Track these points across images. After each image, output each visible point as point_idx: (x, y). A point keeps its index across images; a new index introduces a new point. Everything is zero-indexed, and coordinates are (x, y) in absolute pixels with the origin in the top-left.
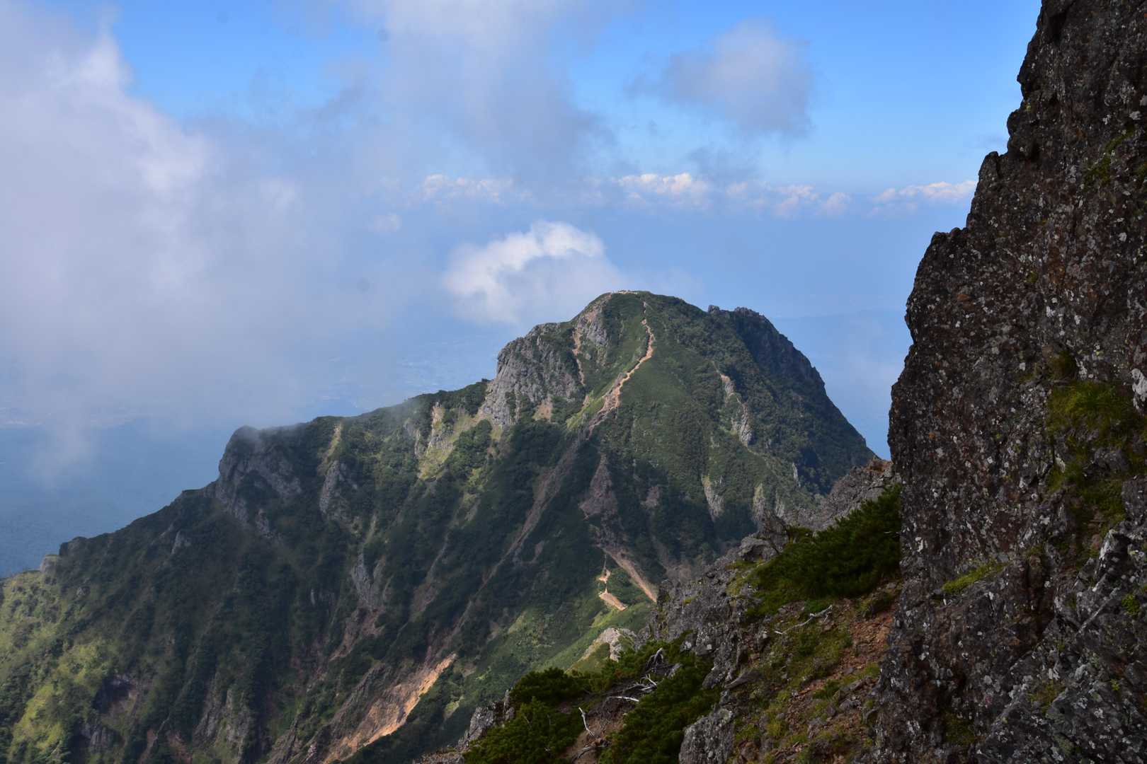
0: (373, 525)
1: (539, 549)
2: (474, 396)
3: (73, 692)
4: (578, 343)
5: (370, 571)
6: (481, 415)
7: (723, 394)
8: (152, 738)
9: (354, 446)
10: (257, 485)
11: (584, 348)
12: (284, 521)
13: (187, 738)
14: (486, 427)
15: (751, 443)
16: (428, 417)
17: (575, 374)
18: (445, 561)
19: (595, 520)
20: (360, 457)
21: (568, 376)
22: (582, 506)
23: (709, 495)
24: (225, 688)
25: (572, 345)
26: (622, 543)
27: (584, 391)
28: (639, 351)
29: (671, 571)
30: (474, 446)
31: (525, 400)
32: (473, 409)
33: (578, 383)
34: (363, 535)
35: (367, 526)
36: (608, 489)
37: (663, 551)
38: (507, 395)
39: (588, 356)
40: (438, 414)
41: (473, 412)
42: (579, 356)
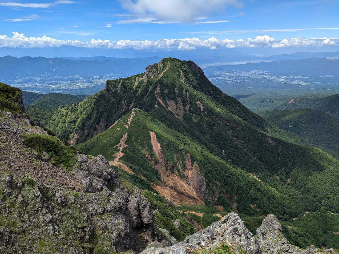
0: (126, 95)
1: (148, 99)
2: (142, 75)
3: (83, 118)
4: (159, 66)
5: (124, 102)
6: (143, 78)
7: (180, 74)
8: (93, 125)
9: (124, 83)
10: (109, 89)
11: (159, 67)
12: (113, 94)
13: (98, 125)
14: (144, 80)
15: (184, 82)
16: (136, 78)
17: (157, 71)
18: (135, 100)
19: (157, 94)
20: (124, 84)
21: (156, 72)
22: (155, 92)
23: (176, 90)
24: (103, 118)
25: (158, 66)
26: (161, 98)
27: (159, 74)
28: (167, 67)
29: (168, 102)
30: (141, 83)
31: (149, 75)
32: (142, 77)
33: (158, 73)
34: (125, 96)
35: (125, 95)
36: (159, 89)
37: (167, 99)
38: (147, 75)
39: (160, 68)
40: (137, 78)
41: (142, 78)
42: (159, 68)
